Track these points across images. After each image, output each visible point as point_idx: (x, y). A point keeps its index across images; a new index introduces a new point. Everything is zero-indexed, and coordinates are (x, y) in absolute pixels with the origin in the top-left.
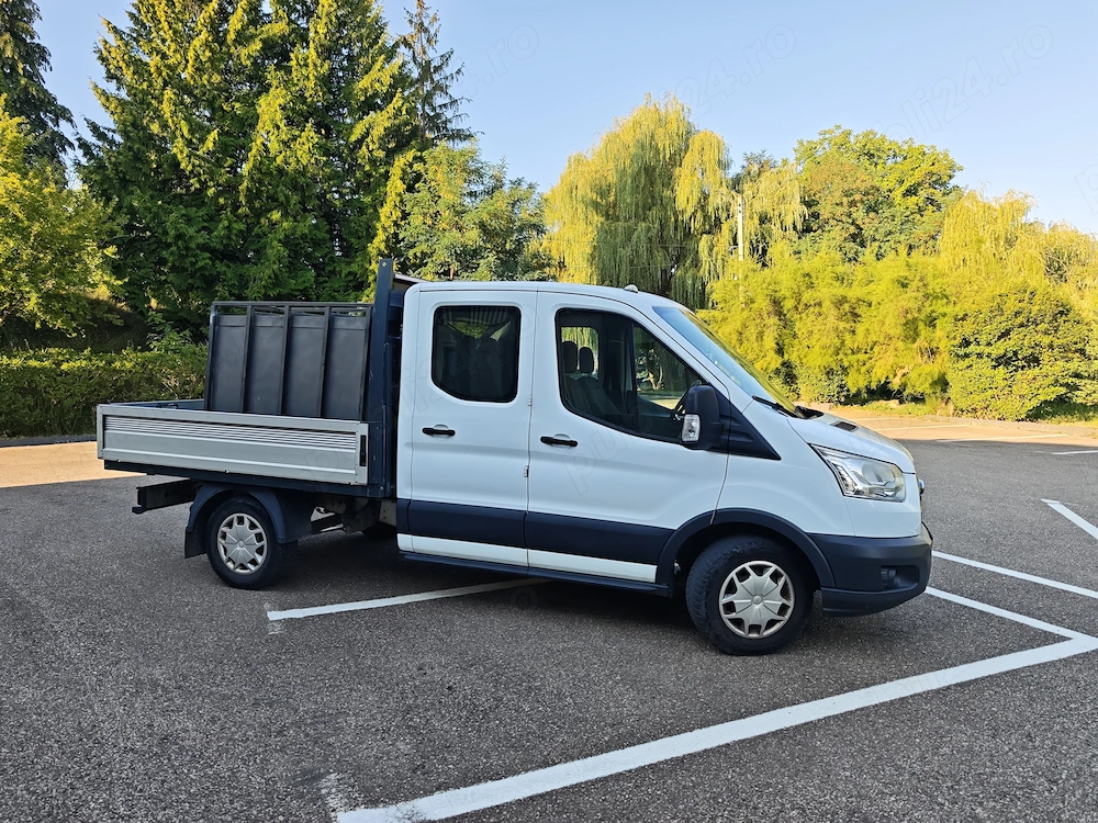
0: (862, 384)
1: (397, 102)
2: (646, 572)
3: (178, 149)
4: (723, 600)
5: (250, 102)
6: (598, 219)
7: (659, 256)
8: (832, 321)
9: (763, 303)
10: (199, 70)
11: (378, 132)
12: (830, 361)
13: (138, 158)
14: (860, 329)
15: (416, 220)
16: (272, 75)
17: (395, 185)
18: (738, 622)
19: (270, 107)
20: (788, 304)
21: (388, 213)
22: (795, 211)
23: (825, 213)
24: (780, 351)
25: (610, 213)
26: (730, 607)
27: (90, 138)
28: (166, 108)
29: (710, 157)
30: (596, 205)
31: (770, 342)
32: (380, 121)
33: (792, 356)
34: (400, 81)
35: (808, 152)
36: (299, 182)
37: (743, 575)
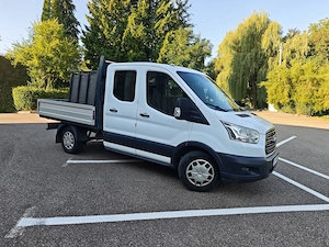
0: (320, 109)
1: (168, 15)
2: (167, 160)
3: (105, 32)
4: (188, 172)
5: (126, 17)
6: (234, 52)
7: (254, 64)
8: (310, 86)
9: (284, 80)
10: (113, 9)
11: (162, 25)
12: (307, 100)
13: (96, 35)
14: (320, 90)
15: (171, 52)
16: (132, 9)
17: (166, 41)
18: (193, 180)
19: (131, 19)
20: (294, 81)
21: (163, 50)
22: (305, 48)
23: (317, 49)
24: (290, 96)
25: (238, 50)
26: (190, 174)
27: (85, 30)
28: (103, 20)
29: (275, 30)
30: (234, 48)
31: (286, 93)
32: (163, 22)
33: (294, 98)
34: (170, 9)
35: (314, 28)
36: (138, 41)
37: (195, 164)
